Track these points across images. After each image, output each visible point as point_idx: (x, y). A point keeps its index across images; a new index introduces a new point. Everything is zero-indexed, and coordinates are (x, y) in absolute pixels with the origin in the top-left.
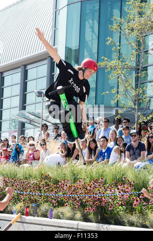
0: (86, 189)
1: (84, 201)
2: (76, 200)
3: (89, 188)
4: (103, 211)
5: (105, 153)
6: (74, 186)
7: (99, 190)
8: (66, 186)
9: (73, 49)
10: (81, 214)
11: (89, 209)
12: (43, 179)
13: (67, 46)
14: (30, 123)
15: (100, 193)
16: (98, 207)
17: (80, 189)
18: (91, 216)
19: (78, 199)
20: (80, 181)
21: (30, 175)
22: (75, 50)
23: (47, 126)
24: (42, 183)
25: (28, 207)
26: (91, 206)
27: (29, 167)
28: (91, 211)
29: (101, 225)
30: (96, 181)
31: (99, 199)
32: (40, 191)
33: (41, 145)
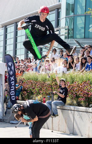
0: (79, 87)
1: (78, 94)
2: (73, 93)
3: (81, 86)
4: (89, 100)
5: (90, 66)
6: (72, 85)
7: (87, 88)
8: (67, 85)
9: (71, 4)
10: (76, 102)
11: (81, 99)
12: (53, 81)
13: (67, 2)
14: (45, 48)
15: (87, 89)
16: (86, 98)
17: (76, 87)
18: (82, 103)
19: (74, 93)
20: (75, 83)
21: (45, 79)
22: (72, 4)
23: (56, 50)
24: (53, 84)
25: (45, 98)
26: (82, 97)
27: (45, 74)
28: (82, 100)
29: (88, 108)
30: (85, 82)
31: (87, 93)
32: (52, 88)
33: (52, 61)
